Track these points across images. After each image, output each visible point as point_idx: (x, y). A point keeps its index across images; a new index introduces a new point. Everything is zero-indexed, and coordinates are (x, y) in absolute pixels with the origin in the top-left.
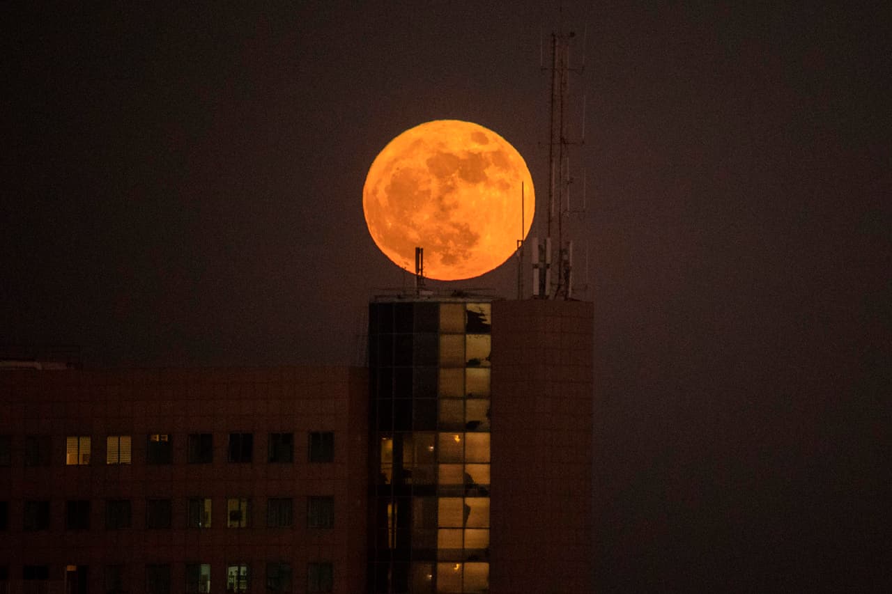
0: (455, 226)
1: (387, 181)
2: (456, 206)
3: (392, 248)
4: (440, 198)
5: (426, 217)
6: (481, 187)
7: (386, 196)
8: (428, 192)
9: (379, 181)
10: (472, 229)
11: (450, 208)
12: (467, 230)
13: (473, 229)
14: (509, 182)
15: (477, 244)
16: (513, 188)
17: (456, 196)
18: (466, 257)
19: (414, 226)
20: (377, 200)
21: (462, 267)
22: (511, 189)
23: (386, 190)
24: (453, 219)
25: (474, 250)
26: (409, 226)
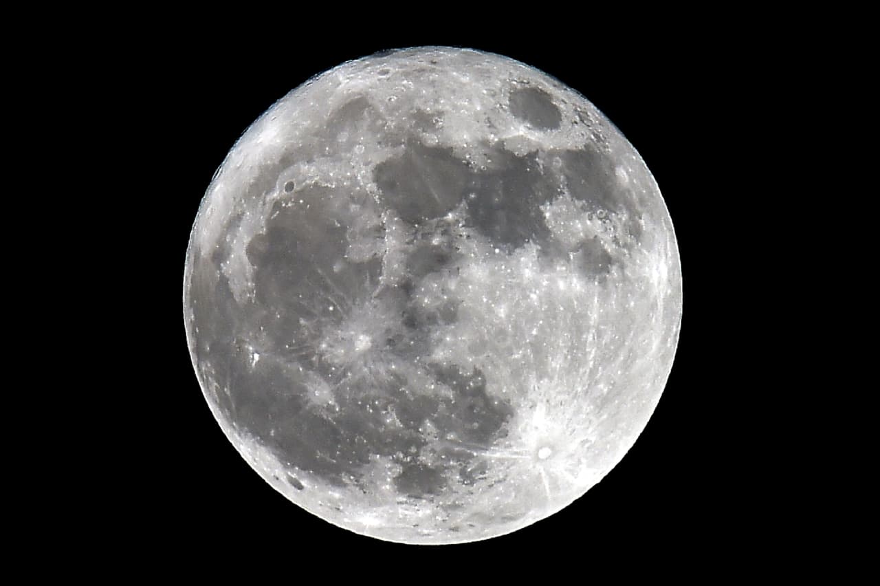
0: (445, 374)
1: (255, 222)
2: (450, 314)
3: (259, 434)
4: (407, 288)
5: (363, 342)
6: (527, 262)
7: (249, 269)
8: (375, 265)
9: (234, 222)
10: (491, 389)
11: (432, 319)
12: (480, 391)
13: (499, 388)
14: (610, 248)
15: (505, 434)
16: (622, 267)
17: (452, 285)
18: (468, 478)
19: (324, 370)
20: (224, 281)
21: (455, 507)
22: (614, 271)
23: (251, 251)
24: (440, 355)
25: (493, 454)
26: (309, 366)
